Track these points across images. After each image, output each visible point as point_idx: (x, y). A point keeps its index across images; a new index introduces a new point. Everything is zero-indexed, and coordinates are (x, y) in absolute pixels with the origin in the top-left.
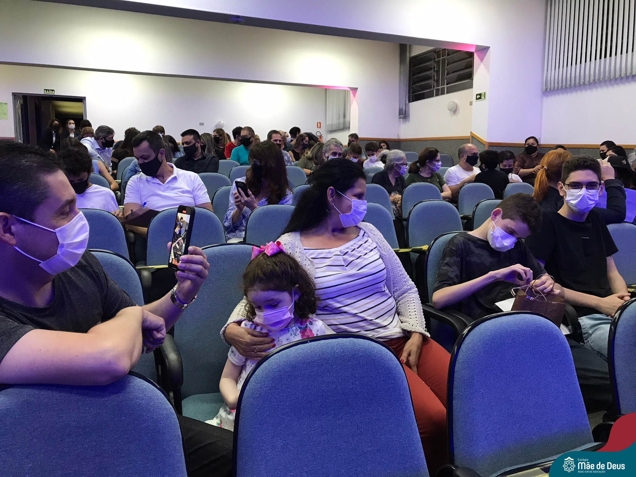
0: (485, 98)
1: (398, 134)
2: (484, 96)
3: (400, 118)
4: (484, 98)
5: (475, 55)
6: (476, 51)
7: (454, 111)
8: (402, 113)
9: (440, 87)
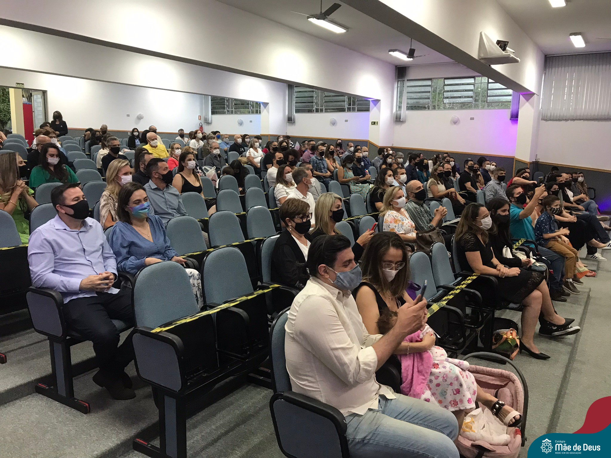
1: (286, 133)
3: (288, 122)
5: (371, 102)
6: (371, 101)
7: (334, 123)
8: (290, 120)
9: (319, 108)
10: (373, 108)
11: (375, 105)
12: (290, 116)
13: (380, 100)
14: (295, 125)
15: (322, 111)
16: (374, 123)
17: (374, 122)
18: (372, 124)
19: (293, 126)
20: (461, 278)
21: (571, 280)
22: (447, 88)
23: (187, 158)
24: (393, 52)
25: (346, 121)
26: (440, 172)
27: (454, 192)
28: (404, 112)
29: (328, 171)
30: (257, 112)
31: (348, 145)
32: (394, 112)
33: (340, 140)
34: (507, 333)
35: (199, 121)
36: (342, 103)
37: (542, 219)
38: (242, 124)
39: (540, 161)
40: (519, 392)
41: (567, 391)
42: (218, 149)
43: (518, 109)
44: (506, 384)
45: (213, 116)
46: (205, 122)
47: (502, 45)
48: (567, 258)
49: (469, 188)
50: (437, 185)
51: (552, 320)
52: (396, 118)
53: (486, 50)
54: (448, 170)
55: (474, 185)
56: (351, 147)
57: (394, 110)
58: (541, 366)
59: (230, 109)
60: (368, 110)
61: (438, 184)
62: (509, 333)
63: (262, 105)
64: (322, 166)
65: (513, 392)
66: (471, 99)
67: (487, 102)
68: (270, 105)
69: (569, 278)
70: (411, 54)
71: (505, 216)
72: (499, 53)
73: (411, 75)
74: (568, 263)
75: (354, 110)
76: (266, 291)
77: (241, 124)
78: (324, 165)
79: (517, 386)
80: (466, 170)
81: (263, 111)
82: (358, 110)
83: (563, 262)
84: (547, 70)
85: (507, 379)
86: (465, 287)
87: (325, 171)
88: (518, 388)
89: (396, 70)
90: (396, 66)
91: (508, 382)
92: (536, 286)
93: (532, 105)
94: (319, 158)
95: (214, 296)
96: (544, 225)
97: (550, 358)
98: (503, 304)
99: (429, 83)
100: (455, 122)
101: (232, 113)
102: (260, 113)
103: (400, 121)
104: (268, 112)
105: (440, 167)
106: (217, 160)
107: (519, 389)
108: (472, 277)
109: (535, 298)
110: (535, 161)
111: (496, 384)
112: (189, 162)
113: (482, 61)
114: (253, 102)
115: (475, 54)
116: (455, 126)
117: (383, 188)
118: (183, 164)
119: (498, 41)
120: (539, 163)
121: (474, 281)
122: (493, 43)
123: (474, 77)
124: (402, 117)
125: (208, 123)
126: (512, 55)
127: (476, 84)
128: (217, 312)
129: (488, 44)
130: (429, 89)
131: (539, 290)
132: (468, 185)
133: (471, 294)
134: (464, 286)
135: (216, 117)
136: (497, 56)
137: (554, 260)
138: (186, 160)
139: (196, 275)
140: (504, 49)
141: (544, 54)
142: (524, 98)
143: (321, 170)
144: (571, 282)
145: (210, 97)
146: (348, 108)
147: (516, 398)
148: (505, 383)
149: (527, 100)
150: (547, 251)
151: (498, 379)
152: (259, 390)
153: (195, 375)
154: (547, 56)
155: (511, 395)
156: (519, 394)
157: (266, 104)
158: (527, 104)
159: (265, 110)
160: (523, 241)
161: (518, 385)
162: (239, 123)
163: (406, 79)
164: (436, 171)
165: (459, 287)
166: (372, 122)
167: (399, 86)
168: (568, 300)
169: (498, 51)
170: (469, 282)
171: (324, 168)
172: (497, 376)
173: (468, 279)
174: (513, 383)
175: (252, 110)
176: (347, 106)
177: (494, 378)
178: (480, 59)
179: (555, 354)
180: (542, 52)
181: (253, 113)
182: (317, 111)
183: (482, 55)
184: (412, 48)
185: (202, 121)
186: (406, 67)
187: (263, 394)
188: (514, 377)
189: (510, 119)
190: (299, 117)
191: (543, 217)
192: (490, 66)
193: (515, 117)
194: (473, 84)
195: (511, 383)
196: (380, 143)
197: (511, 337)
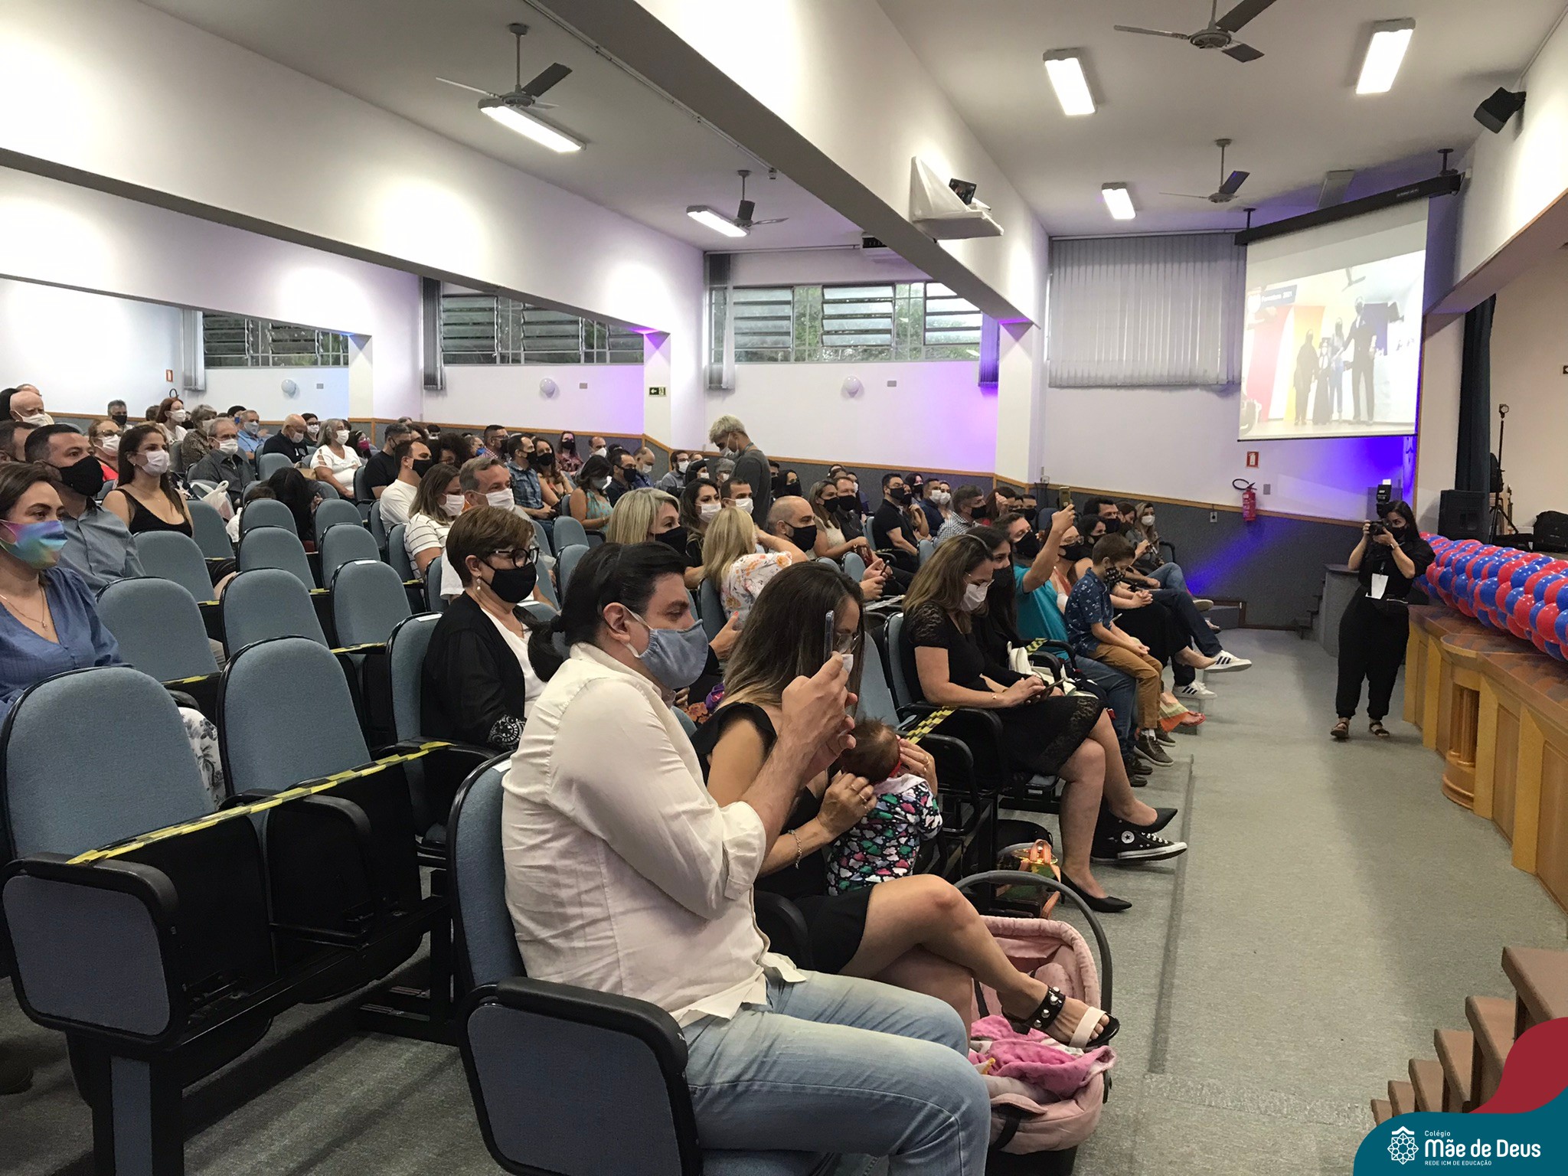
1: (421, 416)
2: (663, 391)
3: (425, 389)
4: (663, 394)
5: (646, 339)
6: (648, 335)
7: (550, 392)
8: (431, 382)
9: (510, 352)
10: (651, 355)
11: (657, 346)
12: (430, 371)
13: (668, 334)
14: (446, 395)
15: (516, 361)
16: (655, 391)
17: (657, 389)
18: (651, 393)
19: (440, 399)
20: (913, 717)
21: (1152, 734)
22: (829, 310)
23: (145, 443)
24: (699, 211)
25: (583, 386)
26: (829, 498)
27: (864, 546)
28: (730, 367)
29: (544, 503)
30: (336, 362)
31: (591, 443)
32: (703, 367)
33: (569, 432)
34: (1030, 853)
35: (170, 386)
36: (571, 342)
37: (1083, 589)
38: (294, 393)
39: (1051, 482)
40: (1086, 967)
41: (1176, 982)
42: (233, 440)
43: (998, 359)
44: (1054, 954)
45: (209, 371)
46: (185, 389)
47: (964, 190)
48: (1141, 680)
49: (898, 542)
50: (824, 530)
51: (1126, 814)
52: (711, 382)
53: (928, 200)
54: (846, 494)
55: (908, 535)
56: (600, 447)
57: (705, 362)
58: (1113, 927)
59: (260, 355)
60: (638, 360)
61: (828, 526)
62: (1034, 853)
63: (351, 343)
64: (529, 490)
65: (1072, 969)
66: (888, 336)
67: (924, 344)
68: (375, 344)
69: (1148, 729)
70: (745, 216)
71: (1003, 569)
72: (957, 209)
73: (744, 273)
74: (1143, 691)
75: (601, 359)
76: (411, 757)
77: (291, 392)
78: (532, 487)
79: (1081, 953)
80: (888, 498)
81: (355, 357)
82: (615, 360)
83: (1133, 690)
84: (1056, 271)
85: (1053, 942)
86: (930, 732)
87: (537, 502)
88: (1084, 957)
89: (705, 261)
90: (705, 252)
91: (1056, 947)
92: (1087, 730)
93: (1028, 350)
94: (520, 469)
95: (257, 770)
96: (1088, 601)
97: (1130, 906)
98: (1015, 778)
99: (785, 295)
100: (853, 392)
101: (266, 363)
102: (346, 363)
103: (720, 389)
104: (370, 360)
105: (829, 486)
106: (231, 470)
107: (1087, 960)
108: (940, 712)
109: (1090, 760)
110: (1038, 481)
111: (1027, 957)
112: (150, 454)
113: (919, 227)
114: (325, 333)
115: (901, 206)
116: (852, 401)
117: (698, 531)
118: (133, 461)
119: (952, 180)
120: (1048, 487)
121: (947, 719)
122: (942, 186)
123: (892, 284)
124: (724, 379)
125: (196, 391)
126: (986, 216)
127: (898, 302)
128: (273, 809)
129: (930, 186)
130: (787, 310)
131: (1094, 739)
132: (896, 534)
133: (946, 747)
134: (927, 730)
135: (218, 374)
136: (953, 217)
137: (1114, 687)
138: (140, 448)
139: (196, 724)
140: (967, 201)
141: (1047, 234)
142: (1008, 330)
143: (527, 499)
144: (1151, 738)
145: (200, 314)
146: (586, 354)
147: (1081, 981)
148: (1049, 952)
149: (1017, 337)
150: (1095, 667)
151: (1030, 944)
152: (393, 1046)
153: (206, 995)
154: (1054, 239)
155: (1067, 977)
156: (1087, 971)
157: (363, 340)
158: (1017, 349)
159: (361, 356)
160: (1041, 643)
161: (1083, 950)
162: (285, 391)
163: (730, 285)
164: (820, 497)
165: (917, 732)
166: (651, 389)
167: (713, 301)
168: (1149, 784)
169: (952, 205)
170: (938, 721)
171: (534, 493)
172: (1030, 936)
173: (932, 715)
174: (1071, 948)
175: (322, 356)
176: (583, 349)
177: (1022, 943)
178: (915, 222)
179: (1139, 897)
180: (1043, 227)
181: (325, 363)
182: (504, 359)
183: (919, 213)
184: (746, 199)
185: (178, 384)
186: (729, 255)
187: (408, 1055)
188: (1070, 932)
189: (979, 385)
190: (454, 374)
191: (1086, 585)
192: (936, 242)
193: (989, 380)
194: (892, 301)
195: (1063, 949)
196: (673, 444)
197: (1039, 861)
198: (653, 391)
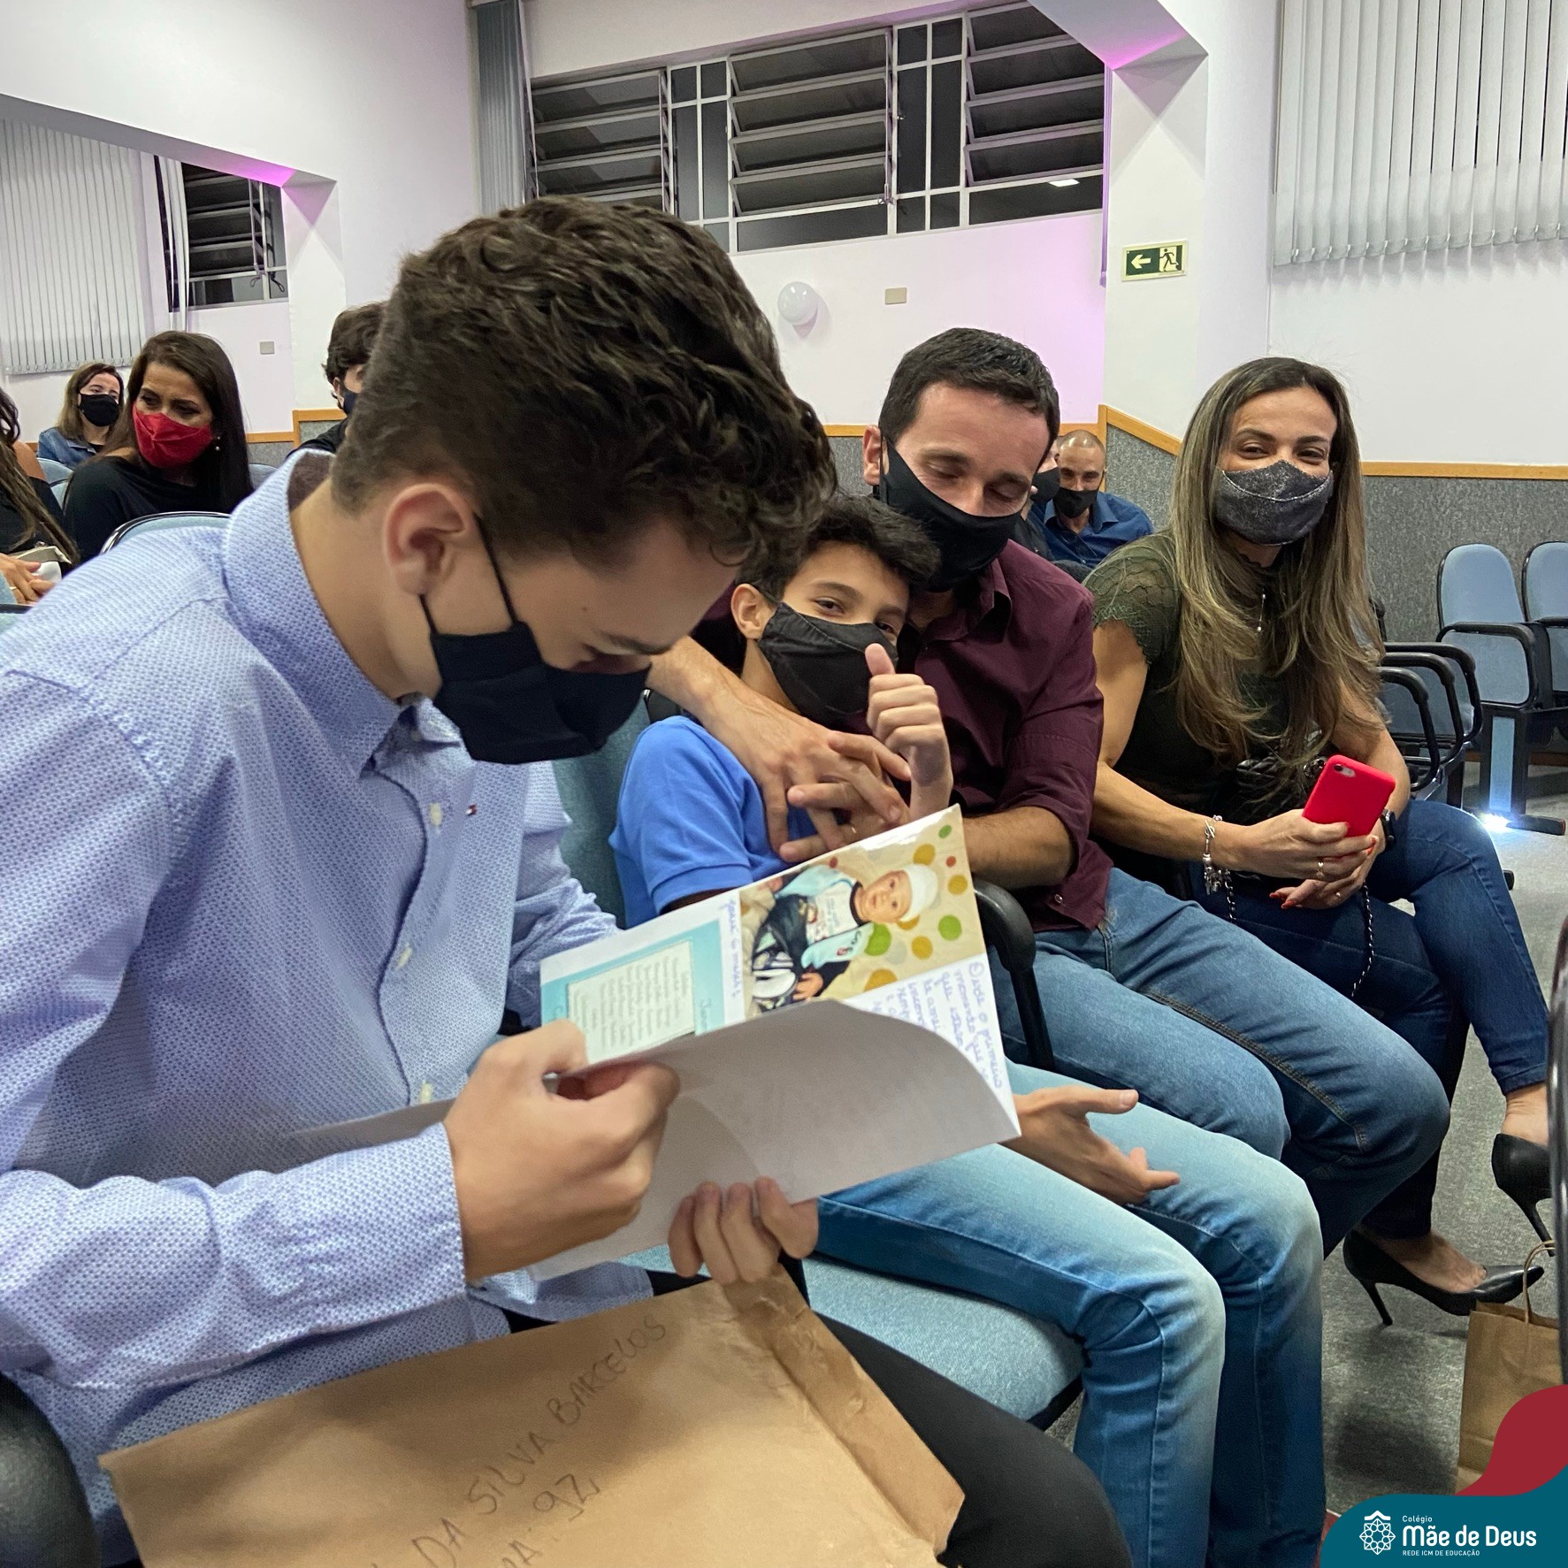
0: (1179, 267)
2: (1174, 259)
4: (1173, 267)
5: (1115, 79)
7: (805, 321)
11: (1158, 98)
16: (1147, 262)
17: (1153, 254)
18: (1131, 270)
25: (896, 297)
75: (946, 214)
81: (298, 245)
146: (901, 204)
159: (313, 236)
166: (1131, 256)
176: (892, 192)
198: (1137, 262)
